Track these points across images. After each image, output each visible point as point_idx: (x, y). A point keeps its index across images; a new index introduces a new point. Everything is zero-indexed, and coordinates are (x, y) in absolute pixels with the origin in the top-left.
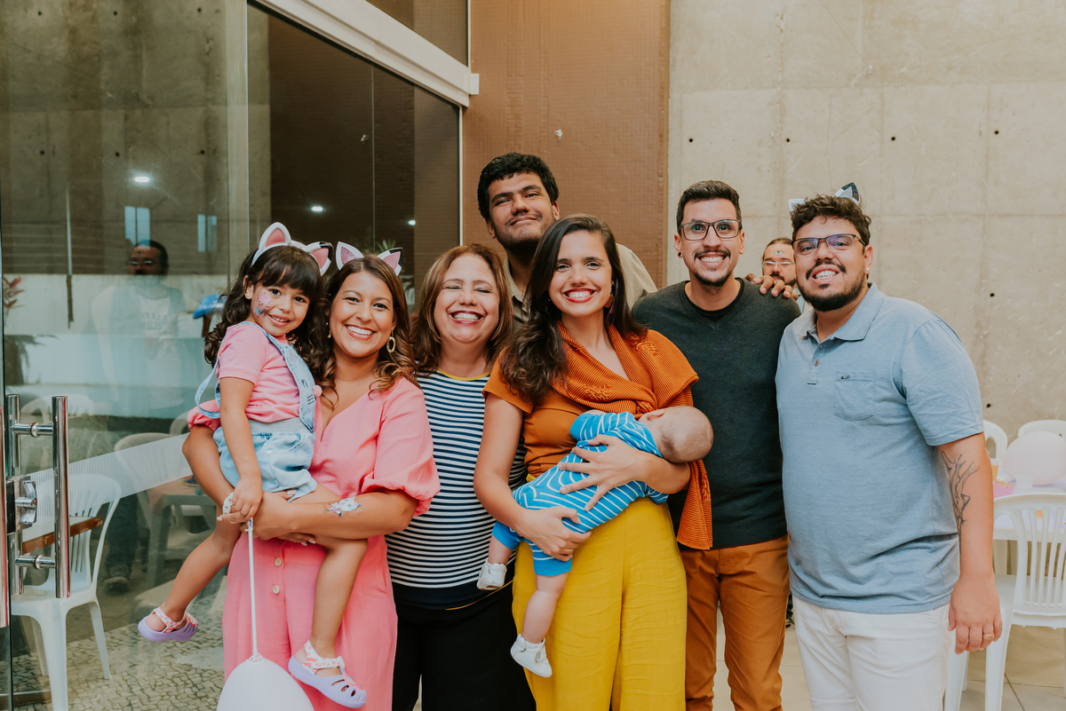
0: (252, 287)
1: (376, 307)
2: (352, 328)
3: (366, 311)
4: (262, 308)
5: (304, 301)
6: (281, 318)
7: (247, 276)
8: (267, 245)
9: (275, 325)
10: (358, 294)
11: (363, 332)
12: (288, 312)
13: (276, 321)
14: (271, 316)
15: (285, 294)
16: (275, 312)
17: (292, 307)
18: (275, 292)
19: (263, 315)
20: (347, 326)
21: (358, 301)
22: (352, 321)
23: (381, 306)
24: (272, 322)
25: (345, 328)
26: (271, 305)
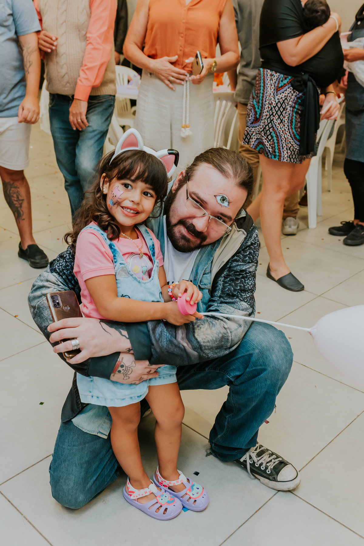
0: (108, 184)
4: (115, 200)
5: (152, 196)
6: (131, 209)
7: (104, 174)
8: (122, 149)
9: (127, 216)
12: (138, 204)
13: (126, 211)
14: (122, 207)
15: (135, 188)
16: (127, 203)
17: (141, 200)
18: (126, 186)
19: (116, 206)
24: (124, 213)
26: (123, 197)
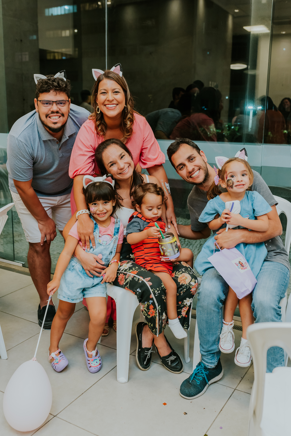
1: (115, 93)
2: (107, 106)
3: (110, 96)
10: (105, 90)
11: (112, 106)
20: (105, 105)
21: (106, 93)
22: (106, 103)
23: (116, 92)
25: (104, 106)
